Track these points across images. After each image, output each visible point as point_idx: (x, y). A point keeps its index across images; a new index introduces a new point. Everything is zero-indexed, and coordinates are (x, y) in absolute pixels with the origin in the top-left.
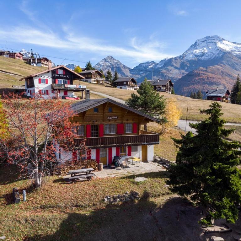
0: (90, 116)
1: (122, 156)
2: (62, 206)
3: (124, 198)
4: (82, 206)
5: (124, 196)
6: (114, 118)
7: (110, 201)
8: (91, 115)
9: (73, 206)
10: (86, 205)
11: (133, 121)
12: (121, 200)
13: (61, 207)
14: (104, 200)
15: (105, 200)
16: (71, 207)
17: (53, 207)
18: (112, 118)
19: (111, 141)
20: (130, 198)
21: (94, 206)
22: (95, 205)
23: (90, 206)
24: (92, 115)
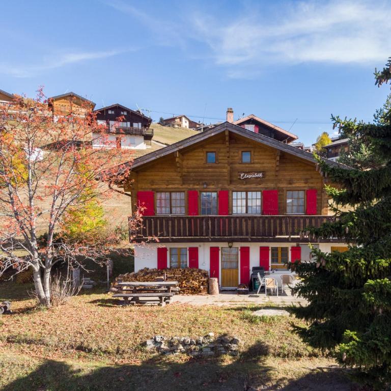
0: (196, 170)
1: (275, 269)
2: (50, 343)
3: (198, 347)
4: (90, 351)
5: (198, 343)
6: (256, 175)
7: (159, 349)
8: (199, 168)
9: (73, 348)
10: (100, 349)
11: (307, 185)
12: (188, 352)
13: (47, 345)
14: (144, 344)
15: (148, 343)
16: (67, 349)
17: (30, 342)
18: (250, 176)
19: (235, 227)
20: (212, 349)
21: (117, 353)
22: (120, 352)
23: (109, 353)
24: (202, 170)
